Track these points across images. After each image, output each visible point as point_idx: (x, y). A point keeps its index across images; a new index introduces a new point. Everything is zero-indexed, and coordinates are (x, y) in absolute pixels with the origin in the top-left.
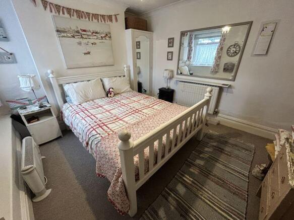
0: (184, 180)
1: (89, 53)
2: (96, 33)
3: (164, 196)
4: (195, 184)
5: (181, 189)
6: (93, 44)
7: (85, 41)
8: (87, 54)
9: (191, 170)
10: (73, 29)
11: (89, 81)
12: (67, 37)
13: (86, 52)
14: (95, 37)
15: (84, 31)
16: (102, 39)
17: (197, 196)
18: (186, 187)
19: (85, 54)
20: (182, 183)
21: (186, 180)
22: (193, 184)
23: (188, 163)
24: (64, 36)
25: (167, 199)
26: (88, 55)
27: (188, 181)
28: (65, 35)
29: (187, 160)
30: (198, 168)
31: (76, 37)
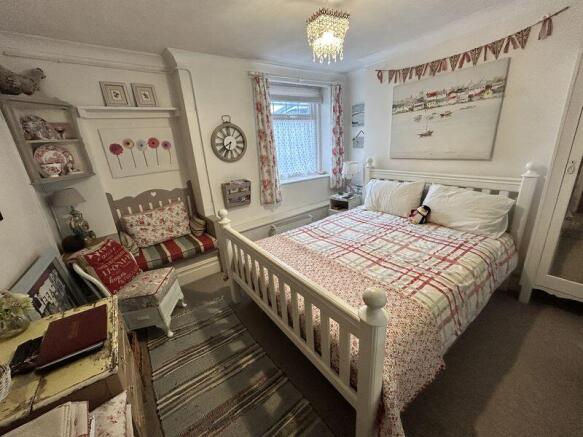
0: (247, 355)
1: (429, 134)
2: (460, 90)
3: (237, 326)
4: (235, 369)
5: (237, 346)
6: (442, 115)
7: (429, 112)
8: (425, 135)
9: (261, 374)
10: (414, 97)
11: (401, 181)
12: (403, 112)
13: (425, 132)
14: (453, 101)
15: (434, 94)
16: (471, 100)
17: (219, 364)
18: (237, 353)
19: (422, 135)
20: (245, 349)
21: (246, 359)
22: (235, 365)
23: (277, 375)
24: (399, 112)
25: (233, 328)
26: (428, 137)
27: (243, 360)
28: (401, 109)
29: (284, 374)
30: (261, 388)
31: (415, 109)
